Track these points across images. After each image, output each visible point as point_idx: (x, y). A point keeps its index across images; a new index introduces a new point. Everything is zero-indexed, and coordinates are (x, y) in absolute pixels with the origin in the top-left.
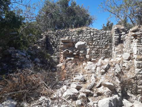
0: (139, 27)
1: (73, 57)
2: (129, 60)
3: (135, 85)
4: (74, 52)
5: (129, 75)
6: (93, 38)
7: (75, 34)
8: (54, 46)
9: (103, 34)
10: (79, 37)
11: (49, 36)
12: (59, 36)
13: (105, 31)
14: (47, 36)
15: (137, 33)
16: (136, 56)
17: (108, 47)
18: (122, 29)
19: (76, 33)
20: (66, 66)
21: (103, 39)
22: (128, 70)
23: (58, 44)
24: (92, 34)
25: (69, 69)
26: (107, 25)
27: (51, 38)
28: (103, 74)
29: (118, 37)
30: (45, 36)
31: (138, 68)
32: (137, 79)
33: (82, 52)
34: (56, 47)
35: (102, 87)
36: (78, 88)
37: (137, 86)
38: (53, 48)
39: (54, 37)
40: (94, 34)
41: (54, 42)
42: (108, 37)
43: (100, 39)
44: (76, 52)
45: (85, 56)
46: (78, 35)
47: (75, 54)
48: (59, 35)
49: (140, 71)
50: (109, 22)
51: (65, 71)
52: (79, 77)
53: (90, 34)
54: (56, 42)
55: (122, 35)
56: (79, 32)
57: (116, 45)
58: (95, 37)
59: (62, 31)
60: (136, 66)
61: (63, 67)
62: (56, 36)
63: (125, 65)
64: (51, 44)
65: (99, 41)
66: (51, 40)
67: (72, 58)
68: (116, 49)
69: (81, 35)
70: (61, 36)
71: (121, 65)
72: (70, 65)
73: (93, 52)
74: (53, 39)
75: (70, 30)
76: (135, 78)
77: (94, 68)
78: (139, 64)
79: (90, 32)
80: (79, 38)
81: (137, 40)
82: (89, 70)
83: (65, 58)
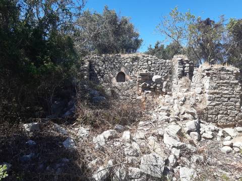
0: (212, 66)
1: (150, 90)
2: (201, 94)
3: (206, 115)
4: (151, 85)
5: (201, 107)
6: (150, 68)
7: (128, 62)
8: (100, 75)
9: (162, 63)
10: (134, 65)
11: (93, 61)
12: (106, 63)
13: (164, 61)
14: (90, 62)
15: (210, 72)
16: (208, 90)
17: (168, 79)
18: (186, 61)
19: (129, 60)
20: (146, 98)
21: (162, 69)
22: (201, 102)
23: (106, 72)
24: (150, 62)
25: (148, 102)
26: (156, 47)
27: (95, 64)
28: (182, 105)
29: (182, 69)
30: (88, 61)
31: (209, 100)
32: (208, 110)
33: (159, 85)
34: (102, 77)
35: (186, 114)
37: (207, 116)
38: (99, 77)
39: (100, 63)
40: (152, 63)
41: (100, 70)
42: (168, 67)
43: (158, 70)
44: (154, 85)
45: (161, 89)
46: (133, 62)
47: (152, 87)
48: (106, 61)
49: (211, 103)
50: (158, 43)
51: (145, 103)
53: (147, 62)
54: (103, 70)
55: (185, 67)
56: (133, 58)
57: (180, 77)
58: (153, 67)
59: (111, 56)
60: (207, 98)
61: (143, 100)
62: (103, 62)
63: (198, 98)
64: (96, 72)
65: (157, 71)
66: (96, 67)
67: (150, 92)
68: (180, 82)
69: (136, 63)
70: (110, 62)
71: (194, 98)
72: (150, 98)
74: (98, 66)
75: (122, 56)
76: (206, 109)
77: (172, 101)
78: (210, 97)
79: (148, 60)
80: (134, 67)
81: (209, 77)
82: (167, 102)
83: (143, 91)
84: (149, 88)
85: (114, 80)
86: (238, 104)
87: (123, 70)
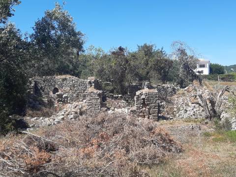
6: (74, 85)
9: (82, 82)
11: (37, 81)
13: (83, 80)
14: (35, 82)
19: (61, 80)
21: (82, 86)
23: (46, 88)
24: (74, 82)
27: (39, 83)
33: (66, 99)
34: (43, 91)
35: (73, 112)
36: (65, 113)
38: (41, 91)
41: (42, 87)
44: (63, 99)
46: (63, 82)
48: (46, 81)
49: (88, 107)
52: (65, 110)
54: (44, 87)
56: (63, 79)
58: (76, 84)
59: (49, 77)
61: (58, 106)
62: (44, 81)
64: (39, 88)
65: (79, 87)
66: (39, 85)
69: (65, 82)
70: (48, 82)
72: (61, 105)
73: (75, 95)
74: (41, 84)
77: (71, 106)
78: (88, 104)
79: (73, 80)
80: (64, 85)
83: (58, 102)
84: (61, 101)
85: (51, 93)
86: (100, 107)
87: (57, 86)
